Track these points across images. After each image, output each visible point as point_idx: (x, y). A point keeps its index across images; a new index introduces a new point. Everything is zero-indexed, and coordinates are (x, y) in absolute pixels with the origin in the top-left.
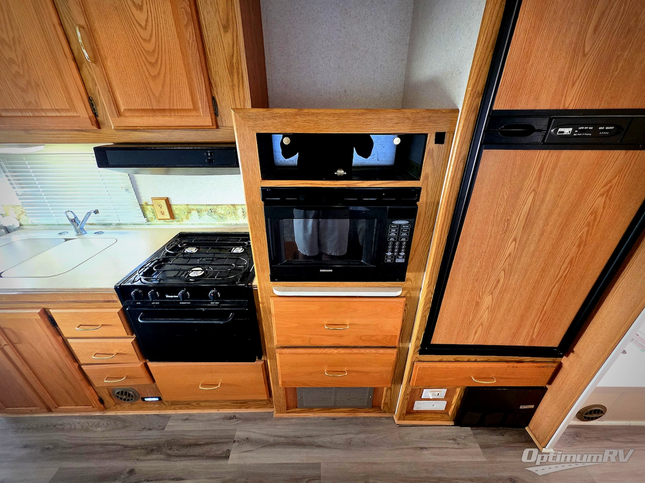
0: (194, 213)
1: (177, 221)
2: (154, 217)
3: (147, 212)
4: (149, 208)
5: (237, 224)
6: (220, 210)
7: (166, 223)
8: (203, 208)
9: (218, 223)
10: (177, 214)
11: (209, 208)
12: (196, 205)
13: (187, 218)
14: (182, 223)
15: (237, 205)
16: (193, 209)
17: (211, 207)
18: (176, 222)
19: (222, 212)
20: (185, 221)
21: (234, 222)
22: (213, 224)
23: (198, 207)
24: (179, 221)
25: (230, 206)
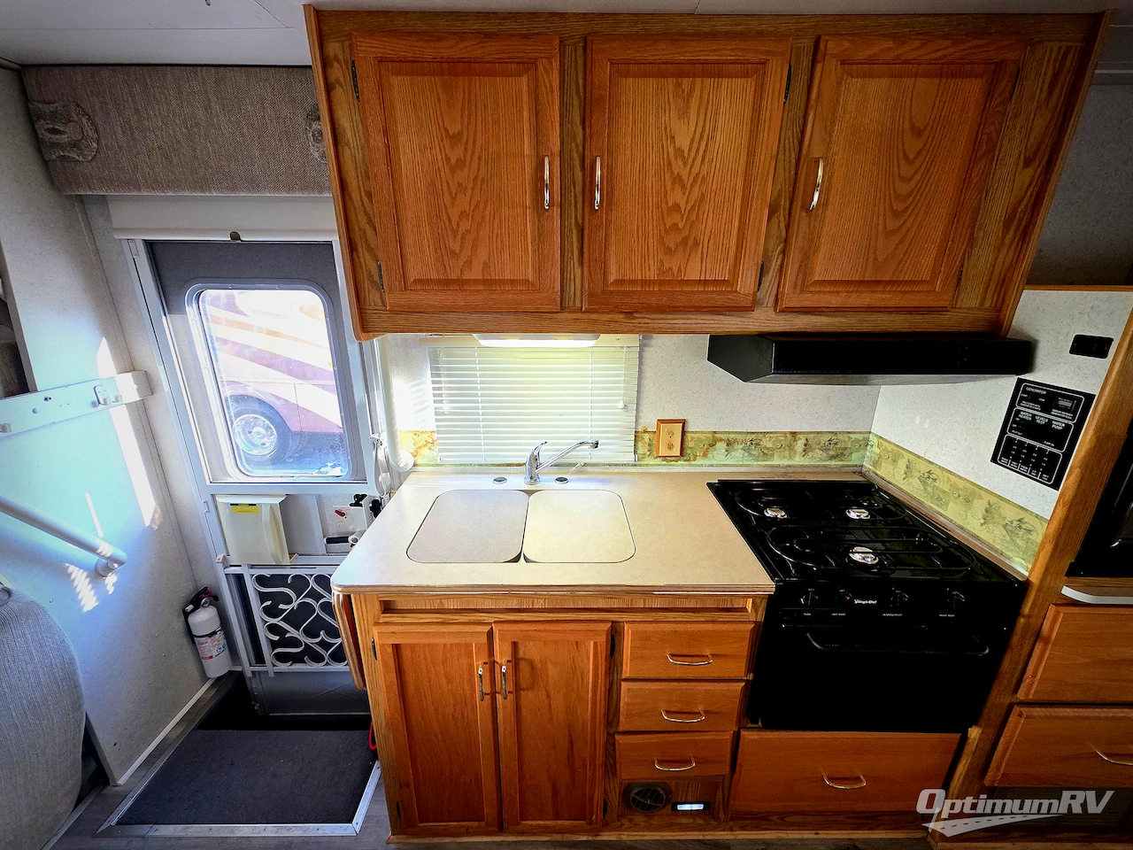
0: (721, 446)
1: (685, 461)
2: (648, 453)
3: (640, 445)
4: (647, 437)
5: (789, 466)
6: (766, 442)
7: (665, 463)
8: (739, 437)
9: (755, 463)
10: (690, 448)
11: (750, 437)
12: (729, 433)
13: (705, 455)
14: (693, 462)
15: (800, 433)
16: (721, 440)
17: (753, 436)
18: (682, 462)
19: (770, 445)
20: (700, 461)
21: (786, 462)
22: (747, 466)
23: (731, 436)
24: (689, 460)
25: (788, 435)
